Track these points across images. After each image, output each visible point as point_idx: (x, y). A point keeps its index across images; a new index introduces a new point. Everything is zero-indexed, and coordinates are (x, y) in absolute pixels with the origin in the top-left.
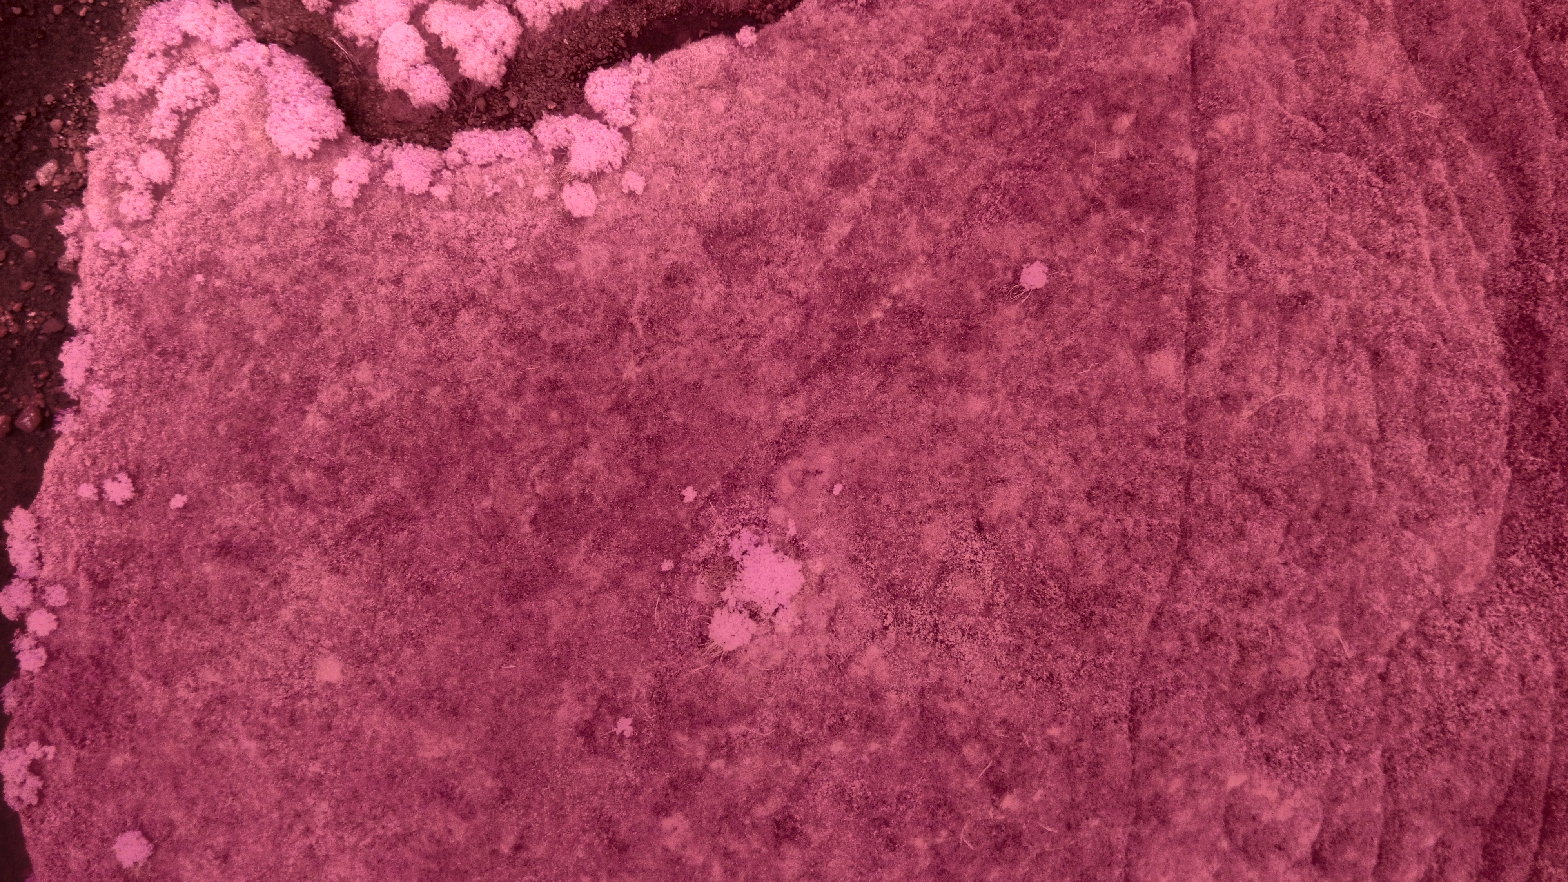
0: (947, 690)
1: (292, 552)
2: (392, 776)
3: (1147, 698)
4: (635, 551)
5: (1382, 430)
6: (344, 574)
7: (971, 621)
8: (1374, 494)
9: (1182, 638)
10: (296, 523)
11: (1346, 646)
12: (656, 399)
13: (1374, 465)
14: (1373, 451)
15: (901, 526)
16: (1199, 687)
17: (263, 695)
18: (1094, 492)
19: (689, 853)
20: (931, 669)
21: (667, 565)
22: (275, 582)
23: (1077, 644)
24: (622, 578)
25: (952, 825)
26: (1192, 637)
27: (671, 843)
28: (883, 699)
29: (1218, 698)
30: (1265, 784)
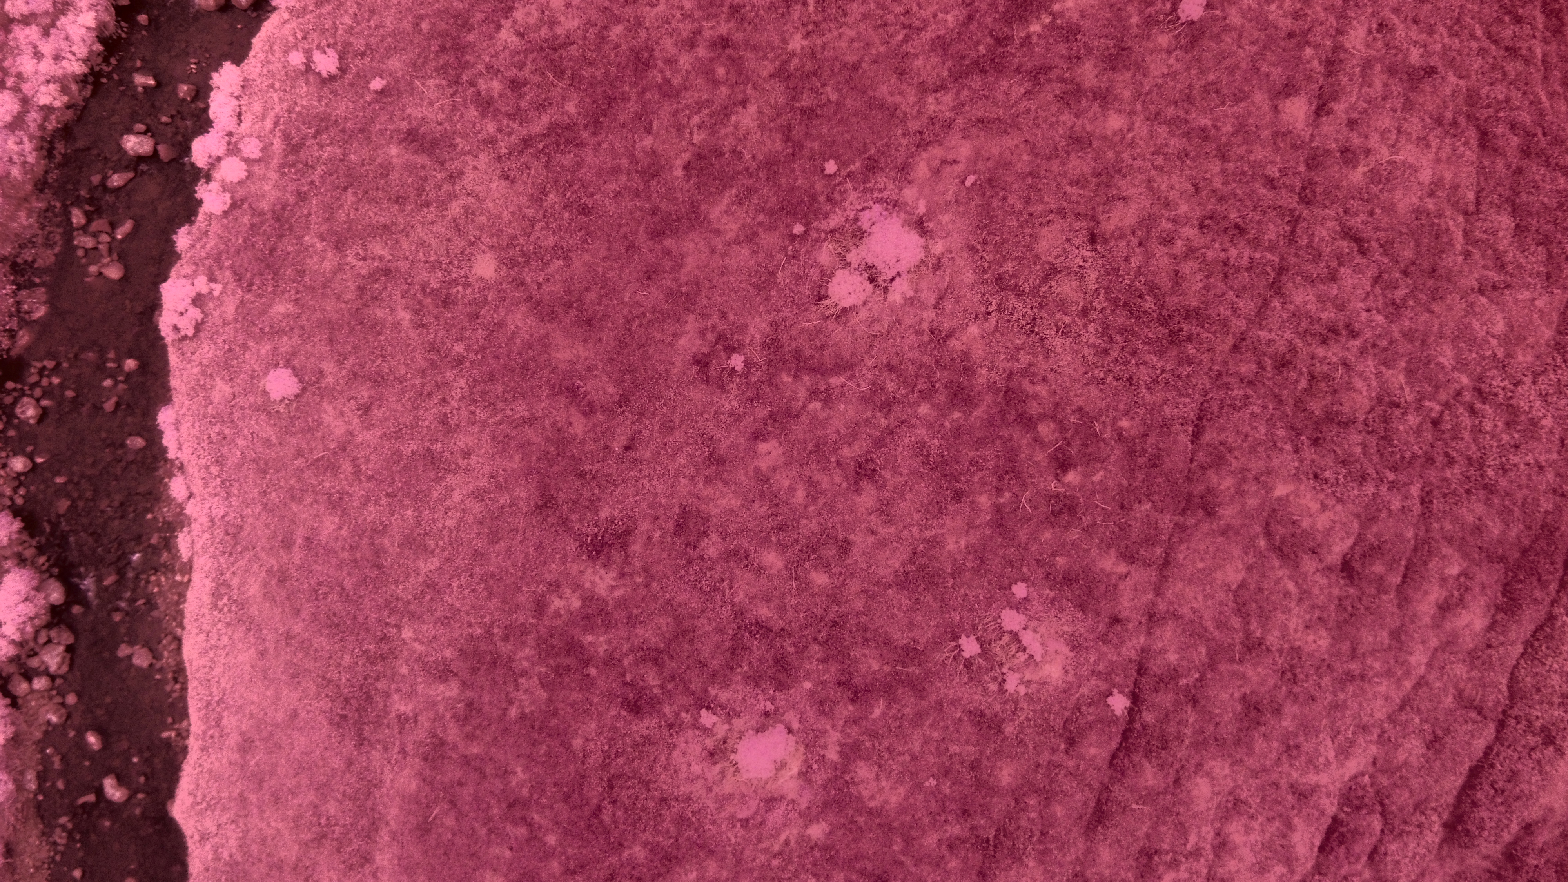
0: (1034, 375)
1: (469, 152)
2: (525, 367)
3: (1215, 408)
4: (772, 213)
5: (1478, 203)
6: (512, 182)
7: (1067, 319)
8: (1460, 259)
9: (1259, 363)
10: (478, 126)
11: (1407, 390)
12: (815, 74)
13: (1466, 234)
14: (1467, 221)
15: (1021, 226)
16: (1265, 407)
17: (423, 275)
18: (1207, 222)
19: (778, 476)
20: (1022, 355)
21: (798, 229)
22: (451, 176)
23: (1160, 354)
24: (756, 234)
25: (1016, 489)
26: (1268, 362)
27: (764, 464)
28: (974, 373)
29: (1281, 419)
30: (1309, 496)
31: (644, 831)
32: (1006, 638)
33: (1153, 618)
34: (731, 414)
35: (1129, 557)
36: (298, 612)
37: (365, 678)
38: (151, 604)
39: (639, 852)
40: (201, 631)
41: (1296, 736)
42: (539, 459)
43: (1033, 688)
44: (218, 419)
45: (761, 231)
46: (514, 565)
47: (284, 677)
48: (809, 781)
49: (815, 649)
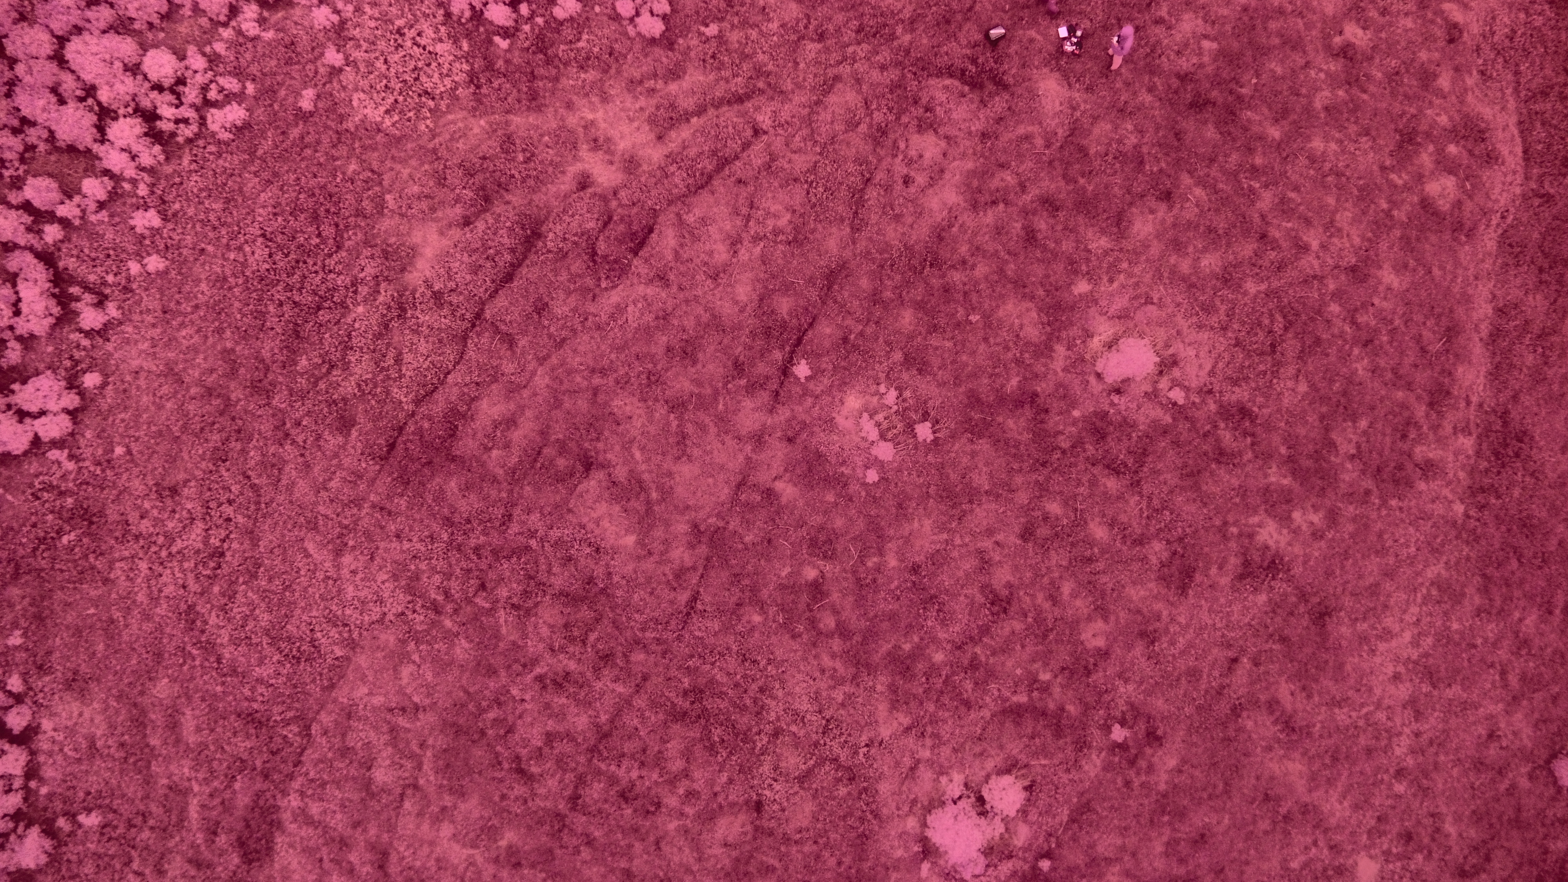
0: (832, 677)
2: (1334, 758)
3: (673, 623)
5: (402, 795)
7: (794, 728)
8: (430, 741)
9: (628, 661)
11: (502, 620)
13: (420, 767)
14: (417, 779)
16: (629, 618)
18: (653, 809)
19: (1085, 611)
21: (1044, 864)
25: (861, 568)
26: (620, 661)
27: (1099, 625)
28: (889, 687)
29: (617, 605)
30: (608, 533)
31: (1245, 304)
32: (891, 435)
33: (758, 439)
34: (1127, 680)
35: (769, 494)
37: (1499, 473)
41: (657, 328)
43: (873, 389)
45: (1083, 868)
46: (1355, 560)
48: (1084, 329)
49: (1064, 443)
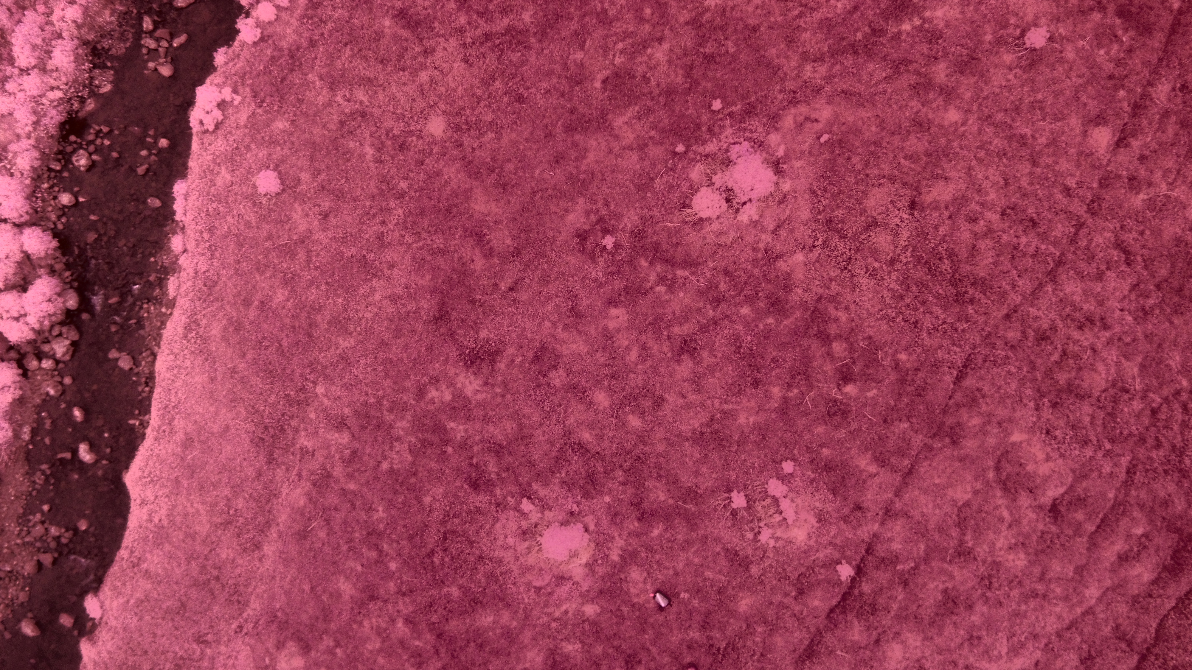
0: (839, 302)
2: (449, 211)
3: (980, 361)
4: (663, 131)
6: (470, 66)
7: (876, 265)
9: (1024, 332)
10: (454, 17)
11: (1138, 381)
12: (721, 28)
15: (857, 183)
16: (1020, 368)
17: (389, 123)
18: (1009, 211)
19: (620, 336)
20: (833, 285)
21: (680, 148)
22: (425, 52)
23: (945, 309)
24: (646, 145)
25: (804, 389)
26: (1031, 333)
27: (612, 325)
28: (791, 291)
29: (1031, 381)
30: (1038, 447)
31: (462, 577)
32: (769, 501)
33: (889, 513)
34: (595, 281)
35: (882, 461)
36: (244, 355)
37: (283, 415)
38: (140, 324)
39: (455, 592)
40: (172, 353)
41: (980, 629)
42: (443, 282)
43: (780, 544)
44: (216, 198)
45: (650, 143)
46: (408, 358)
47: (224, 400)
48: (593, 572)
49: (619, 473)
